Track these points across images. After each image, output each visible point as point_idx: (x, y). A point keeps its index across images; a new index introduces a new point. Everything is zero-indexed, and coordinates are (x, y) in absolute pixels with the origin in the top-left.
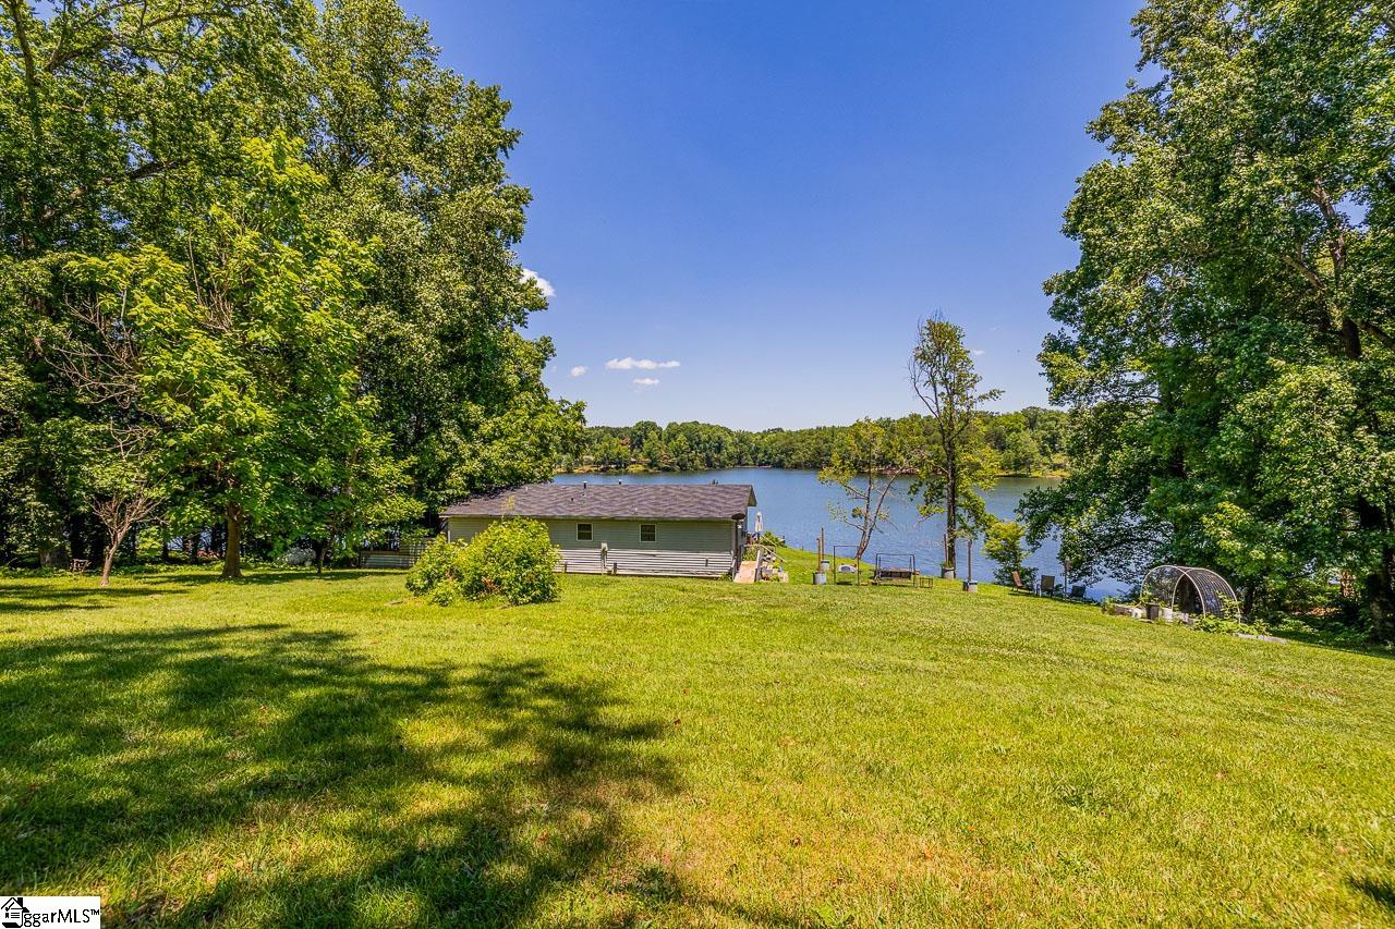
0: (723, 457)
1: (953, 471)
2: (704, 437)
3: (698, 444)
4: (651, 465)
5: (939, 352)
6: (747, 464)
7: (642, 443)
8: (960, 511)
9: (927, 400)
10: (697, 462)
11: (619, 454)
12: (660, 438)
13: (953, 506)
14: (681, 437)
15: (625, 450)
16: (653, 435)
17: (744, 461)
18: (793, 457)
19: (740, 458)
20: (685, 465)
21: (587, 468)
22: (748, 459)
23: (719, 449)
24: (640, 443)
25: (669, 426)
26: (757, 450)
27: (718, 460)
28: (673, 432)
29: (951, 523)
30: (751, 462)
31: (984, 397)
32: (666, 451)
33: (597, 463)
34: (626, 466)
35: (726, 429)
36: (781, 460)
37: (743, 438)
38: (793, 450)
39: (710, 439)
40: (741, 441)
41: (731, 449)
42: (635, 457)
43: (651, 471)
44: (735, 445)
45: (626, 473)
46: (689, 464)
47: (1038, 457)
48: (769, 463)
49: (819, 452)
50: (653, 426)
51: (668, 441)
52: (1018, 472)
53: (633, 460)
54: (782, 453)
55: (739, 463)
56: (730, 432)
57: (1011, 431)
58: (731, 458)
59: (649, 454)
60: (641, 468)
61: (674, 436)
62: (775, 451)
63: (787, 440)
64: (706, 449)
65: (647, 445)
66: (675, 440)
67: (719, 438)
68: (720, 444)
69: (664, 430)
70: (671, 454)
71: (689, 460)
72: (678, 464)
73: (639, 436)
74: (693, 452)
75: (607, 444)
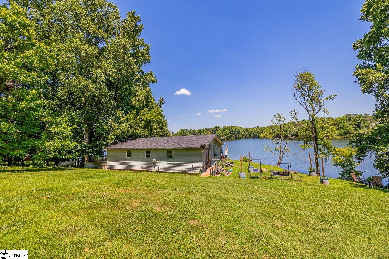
0: (240, 135)
1: (315, 130)
2: (234, 130)
3: (232, 132)
5: (305, 84)
6: (248, 138)
8: (320, 146)
9: (300, 102)
10: (232, 137)
12: (221, 131)
13: (316, 145)
14: (227, 130)
16: (218, 130)
19: (246, 136)
20: (228, 138)
22: (248, 136)
23: (239, 133)
24: (215, 132)
25: (223, 127)
26: (251, 133)
27: (239, 137)
29: (316, 152)
31: (327, 99)
32: (223, 134)
35: (241, 127)
36: (259, 136)
37: (246, 130)
39: (236, 130)
40: (246, 131)
41: (243, 133)
44: (244, 132)
47: (353, 131)
48: (255, 137)
50: (219, 127)
51: (223, 132)
52: (345, 137)
54: (259, 134)
55: (246, 137)
56: (242, 128)
57: (341, 123)
58: (243, 136)
61: (225, 130)
62: (256, 133)
63: (260, 130)
64: (235, 134)
65: (217, 133)
66: (225, 131)
67: (239, 130)
68: (239, 132)
69: (222, 128)
70: (224, 135)
71: (230, 137)
72: (226, 138)
73: (215, 130)
74: (231, 134)
75: (205, 133)
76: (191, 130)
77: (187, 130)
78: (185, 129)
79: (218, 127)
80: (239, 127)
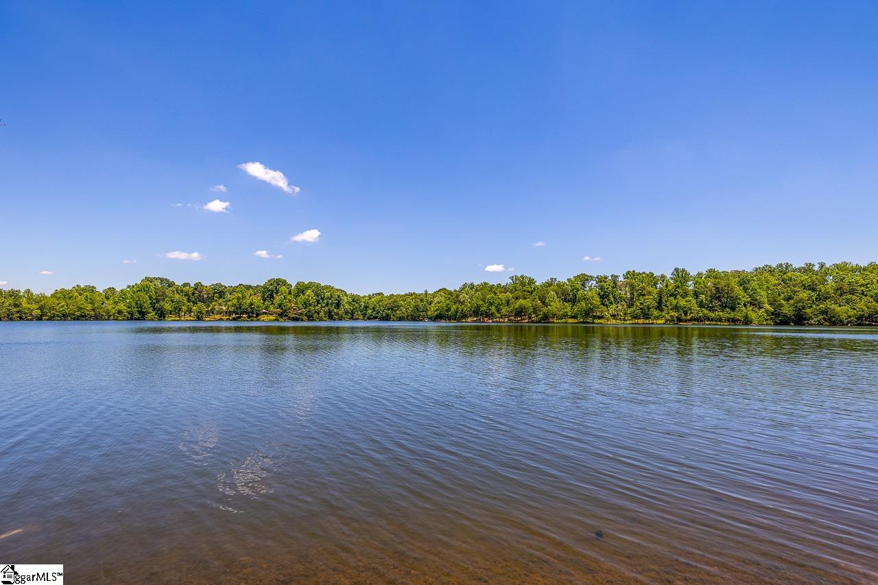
0: (341, 311)
2: (328, 294)
3: (323, 300)
4: (281, 315)
6: (358, 318)
7: (273, 297)
10: (322, 314)
11: (251, 304)
12: (290, 293)
14: (309, 292)
15: (257, 300)
16: (283, 289)
17: (355, 316)
18: (398, 312)
19: (352, 315)
20: (312, 316)
21: (218, 316)
22: (358, 314)
23: (338, 305)
24: (271, 296)
25: (298, 283)
26: (366, 307)
27: (337, 314)
28: (301, 289)
30: (361, 317)
32: (296, 303)
33: (229, 313)
34: (257, 316)
35: (342, 291)
36: (388, 315)
37: (355, 299)
38: (398, 307)
39: (332, 297)
40: (353, 301)
41: (347, 306)
42: (266, 308)
43: (280, 319)
44: (349, 303)
45: (258, 320)
46: (315, 315)
48: (375, 318)
49: (417, 308)
50: (284, 283)
51: (297, 296)
53: (264, 311)
54: (388, 309)
56: (345, 294)
58: (347, 313)
59: (280, 306)
60: (272, 317)
61: (303, 292)
62: (381, 308)
63: (392, 300)
64: (328, 305)
65: (277, 299)
66: (304, 294)
67: (339, 297)
68: (339, 302)
69: (293, 287)
70: (300, 306)
71: (315, 312)
72: (306, 315)
73: (270, 291)
74: (320, 305)
75: (240, 295)
76: (186, 285)
77: (171, 284)
78: (162, 280)
79: (281, 283)
80: (337, 290)
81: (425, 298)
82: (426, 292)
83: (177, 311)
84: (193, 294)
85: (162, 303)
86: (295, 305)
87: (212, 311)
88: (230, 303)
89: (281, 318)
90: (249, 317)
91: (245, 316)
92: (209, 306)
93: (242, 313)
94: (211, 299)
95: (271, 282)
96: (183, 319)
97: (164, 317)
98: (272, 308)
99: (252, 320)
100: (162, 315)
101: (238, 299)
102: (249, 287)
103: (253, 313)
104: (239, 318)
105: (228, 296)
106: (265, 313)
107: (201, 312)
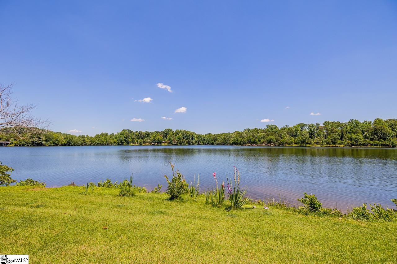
0: (194, 141)
2: (188, 134)
3: (186, 137)
4: (170, 143)
6: (201, 144)
7: (167, 136)
10: (185, 142)
11: (158, 139)
12: (173, 134)
14: (180, 134)
15: (161, 137)
16: (170, 133)
18: (217, 141)
19: (199, 142)
20: (181, 144)
21: (147, 144)
22: (201, 142)
23: (192, 139)
24: (166, 136)
25: (176, 130)
26: (204, 139)
27: (192, 142)
28: (177, 133)
30: (202, 144)
32: (175, 138)
33: (151, 142)
34: (161, 144)
35: (194, 133)
36: (213, 143)
37: (199, 136)
38: (217, 139)
39: (189, 135)
40: (199, 137)
41: (196, 139)
42: (164, 140)
44: (197, 138)
45: (161, 145)
46: (183, 143)
48: (208, 144)
49: (225, 140)
50: (171, 130)
51: (176, 135)
53: (163, 141)
54: (213, 140)
55: (198, 144)
56: (196, 134)
58: (196, 142)
59: (169, 140)
60: (166, 144)
62: (210, 140)
63: (214, 136)
64: (188, 139)
65: (168, 136)
66: (178, 135)
67: (193, 135)
68: (193, 137)
69: (174, 132)
70: (177, 139)
71: (183, 142)
72: (179, 143)
73: (166, 134)
74: (184, 139)
75: (155, 136)
76: (136, 132)
77: (131, 132)
78: (128, 130)
79: (169, 130)
80: (192, 132)
81: (229, 136)
82: (229, 133)
83: (133, 142)
84: (139, 135)
85: (128, 139)
86: (175, 139)
87: (145, 142)
88: (151, 139)
89: (170, 144)
90: (158, 144)
91: (157, 143)
92: (143, 140)
93: (155, 142)
94: (145, 137)
95: (166, 130)
96: (135, 145)
97: (129, 144)
98: (166, 141)
99: (159, 145)
100: (128, 143)
101: (154, 137)
102: (157, 132)
103: (159, 143)
104: (154, 144)
105: (151, 136)
106: (164, 142)
107: (141, 142)
